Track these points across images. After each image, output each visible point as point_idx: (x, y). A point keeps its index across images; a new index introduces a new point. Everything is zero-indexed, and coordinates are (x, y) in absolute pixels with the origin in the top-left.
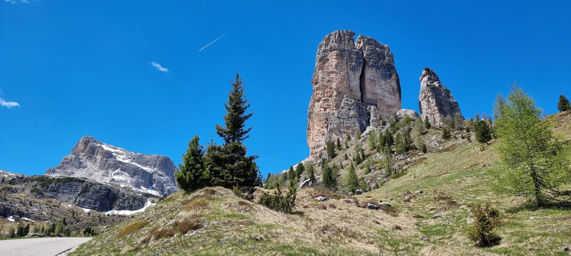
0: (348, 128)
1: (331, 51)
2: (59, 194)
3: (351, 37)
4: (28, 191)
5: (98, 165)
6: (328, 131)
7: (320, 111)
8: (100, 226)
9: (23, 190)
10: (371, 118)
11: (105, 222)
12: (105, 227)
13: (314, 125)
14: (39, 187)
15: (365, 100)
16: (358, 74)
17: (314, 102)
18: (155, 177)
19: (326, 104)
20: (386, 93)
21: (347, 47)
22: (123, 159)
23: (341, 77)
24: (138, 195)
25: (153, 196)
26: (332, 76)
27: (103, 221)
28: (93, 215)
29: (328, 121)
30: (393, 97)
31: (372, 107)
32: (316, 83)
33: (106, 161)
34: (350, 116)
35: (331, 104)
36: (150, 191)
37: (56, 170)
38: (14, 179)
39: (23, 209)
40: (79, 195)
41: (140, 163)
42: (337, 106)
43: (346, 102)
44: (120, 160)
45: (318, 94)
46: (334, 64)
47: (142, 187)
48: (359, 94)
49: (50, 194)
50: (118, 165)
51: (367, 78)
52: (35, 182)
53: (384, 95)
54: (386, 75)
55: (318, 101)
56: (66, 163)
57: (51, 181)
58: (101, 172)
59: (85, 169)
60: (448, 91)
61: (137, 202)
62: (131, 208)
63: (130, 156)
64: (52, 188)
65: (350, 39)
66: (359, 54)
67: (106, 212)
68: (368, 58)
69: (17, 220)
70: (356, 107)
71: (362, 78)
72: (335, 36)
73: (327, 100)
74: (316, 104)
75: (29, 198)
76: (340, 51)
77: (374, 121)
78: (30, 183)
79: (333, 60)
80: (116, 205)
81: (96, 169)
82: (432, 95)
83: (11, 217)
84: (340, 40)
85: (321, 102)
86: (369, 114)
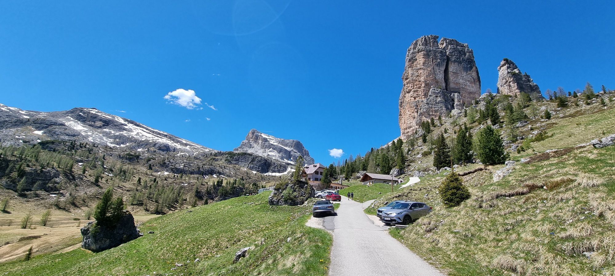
0: (436, 111)
1: (419, 53)
2: (239, 162)
3: (435, 40)
4: (223, 160)
5: (260, 146)
6: (419, 114)
7: (411, 100)
8: (262, 182)
9: (221, 159)
10: (455, 103)
11: (265, 179)
12: (265, 182)
13: (405, 111)
14: (229, 158)
15: (449, 89)
16: (443, 69)
17: (405, 94)
18: (292, 153)
19: (416, 94)
20: (467, 82)
21: (432, 48)
22: (274, 142)
23: (428, 72)
24: (283, 164)
25: (292, 165)
26: (420, 72)
27: (263, 179)
28: (258, 175)
29: (417, 107)
30: (473, 85)
31: (456, 94)
32: (407, 79)
33: (264, 144)
34: (437, 102)
35: (420, 93)
36: (289, 162)
37: (239, 149)
38: (216, 153)
39: (221, 170)
40: (250, 163)
41: (283, 145)
42: (426, 95)
43: (433, 91)
44: (272, 143)
45: (408, 87)
46: (422, 62)
47: (285, 160)
48: (444, 85)
49: (234, 162)
50: (270, 146)
51: (451, 72)
52: (227, 155)
53: (465, 84)
54: (467, 67)
55: (409, 92)
56: (244, 145)
57: (235, 155)
58: (263, 150)
59: (253, 149)
60: (528, 76)
61: (282, 168)
62: (279, 172)
63: (277, 141)
64: (235, 158)
65: (435, 42)
66: (443, 53)
67: (265, 173)
68: (451, 55)
69: (218, 177)
70: (442, 94)
71: (446, 71)
72: (422, 41)
73: (417, 91)
74: (407, 95)
75: (224, 164)
76: (427, 51)
77: (458, 106)
78: (224, 155)
79: (420, 59)
80: (270, 169)
81: (259, 149)
82: (513, 80)
83: (215, 175)
84: (426, 43)
85: (411, 93)
86: (453, 100)
